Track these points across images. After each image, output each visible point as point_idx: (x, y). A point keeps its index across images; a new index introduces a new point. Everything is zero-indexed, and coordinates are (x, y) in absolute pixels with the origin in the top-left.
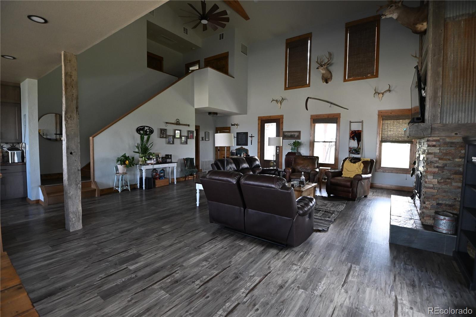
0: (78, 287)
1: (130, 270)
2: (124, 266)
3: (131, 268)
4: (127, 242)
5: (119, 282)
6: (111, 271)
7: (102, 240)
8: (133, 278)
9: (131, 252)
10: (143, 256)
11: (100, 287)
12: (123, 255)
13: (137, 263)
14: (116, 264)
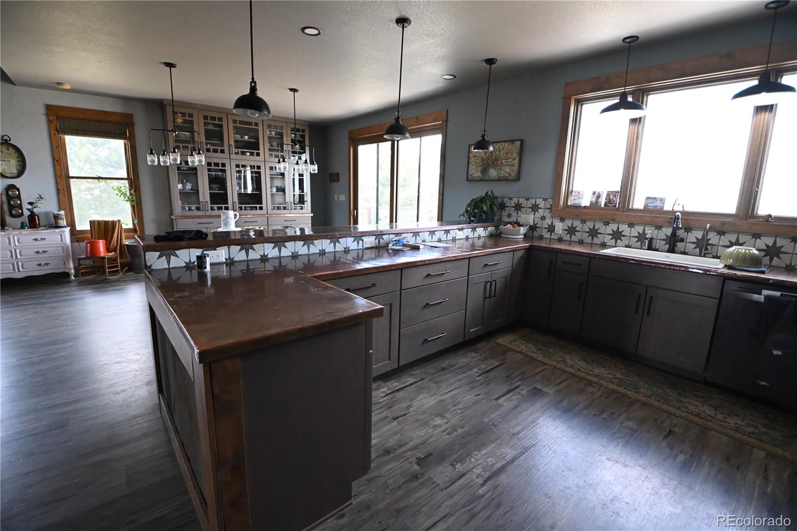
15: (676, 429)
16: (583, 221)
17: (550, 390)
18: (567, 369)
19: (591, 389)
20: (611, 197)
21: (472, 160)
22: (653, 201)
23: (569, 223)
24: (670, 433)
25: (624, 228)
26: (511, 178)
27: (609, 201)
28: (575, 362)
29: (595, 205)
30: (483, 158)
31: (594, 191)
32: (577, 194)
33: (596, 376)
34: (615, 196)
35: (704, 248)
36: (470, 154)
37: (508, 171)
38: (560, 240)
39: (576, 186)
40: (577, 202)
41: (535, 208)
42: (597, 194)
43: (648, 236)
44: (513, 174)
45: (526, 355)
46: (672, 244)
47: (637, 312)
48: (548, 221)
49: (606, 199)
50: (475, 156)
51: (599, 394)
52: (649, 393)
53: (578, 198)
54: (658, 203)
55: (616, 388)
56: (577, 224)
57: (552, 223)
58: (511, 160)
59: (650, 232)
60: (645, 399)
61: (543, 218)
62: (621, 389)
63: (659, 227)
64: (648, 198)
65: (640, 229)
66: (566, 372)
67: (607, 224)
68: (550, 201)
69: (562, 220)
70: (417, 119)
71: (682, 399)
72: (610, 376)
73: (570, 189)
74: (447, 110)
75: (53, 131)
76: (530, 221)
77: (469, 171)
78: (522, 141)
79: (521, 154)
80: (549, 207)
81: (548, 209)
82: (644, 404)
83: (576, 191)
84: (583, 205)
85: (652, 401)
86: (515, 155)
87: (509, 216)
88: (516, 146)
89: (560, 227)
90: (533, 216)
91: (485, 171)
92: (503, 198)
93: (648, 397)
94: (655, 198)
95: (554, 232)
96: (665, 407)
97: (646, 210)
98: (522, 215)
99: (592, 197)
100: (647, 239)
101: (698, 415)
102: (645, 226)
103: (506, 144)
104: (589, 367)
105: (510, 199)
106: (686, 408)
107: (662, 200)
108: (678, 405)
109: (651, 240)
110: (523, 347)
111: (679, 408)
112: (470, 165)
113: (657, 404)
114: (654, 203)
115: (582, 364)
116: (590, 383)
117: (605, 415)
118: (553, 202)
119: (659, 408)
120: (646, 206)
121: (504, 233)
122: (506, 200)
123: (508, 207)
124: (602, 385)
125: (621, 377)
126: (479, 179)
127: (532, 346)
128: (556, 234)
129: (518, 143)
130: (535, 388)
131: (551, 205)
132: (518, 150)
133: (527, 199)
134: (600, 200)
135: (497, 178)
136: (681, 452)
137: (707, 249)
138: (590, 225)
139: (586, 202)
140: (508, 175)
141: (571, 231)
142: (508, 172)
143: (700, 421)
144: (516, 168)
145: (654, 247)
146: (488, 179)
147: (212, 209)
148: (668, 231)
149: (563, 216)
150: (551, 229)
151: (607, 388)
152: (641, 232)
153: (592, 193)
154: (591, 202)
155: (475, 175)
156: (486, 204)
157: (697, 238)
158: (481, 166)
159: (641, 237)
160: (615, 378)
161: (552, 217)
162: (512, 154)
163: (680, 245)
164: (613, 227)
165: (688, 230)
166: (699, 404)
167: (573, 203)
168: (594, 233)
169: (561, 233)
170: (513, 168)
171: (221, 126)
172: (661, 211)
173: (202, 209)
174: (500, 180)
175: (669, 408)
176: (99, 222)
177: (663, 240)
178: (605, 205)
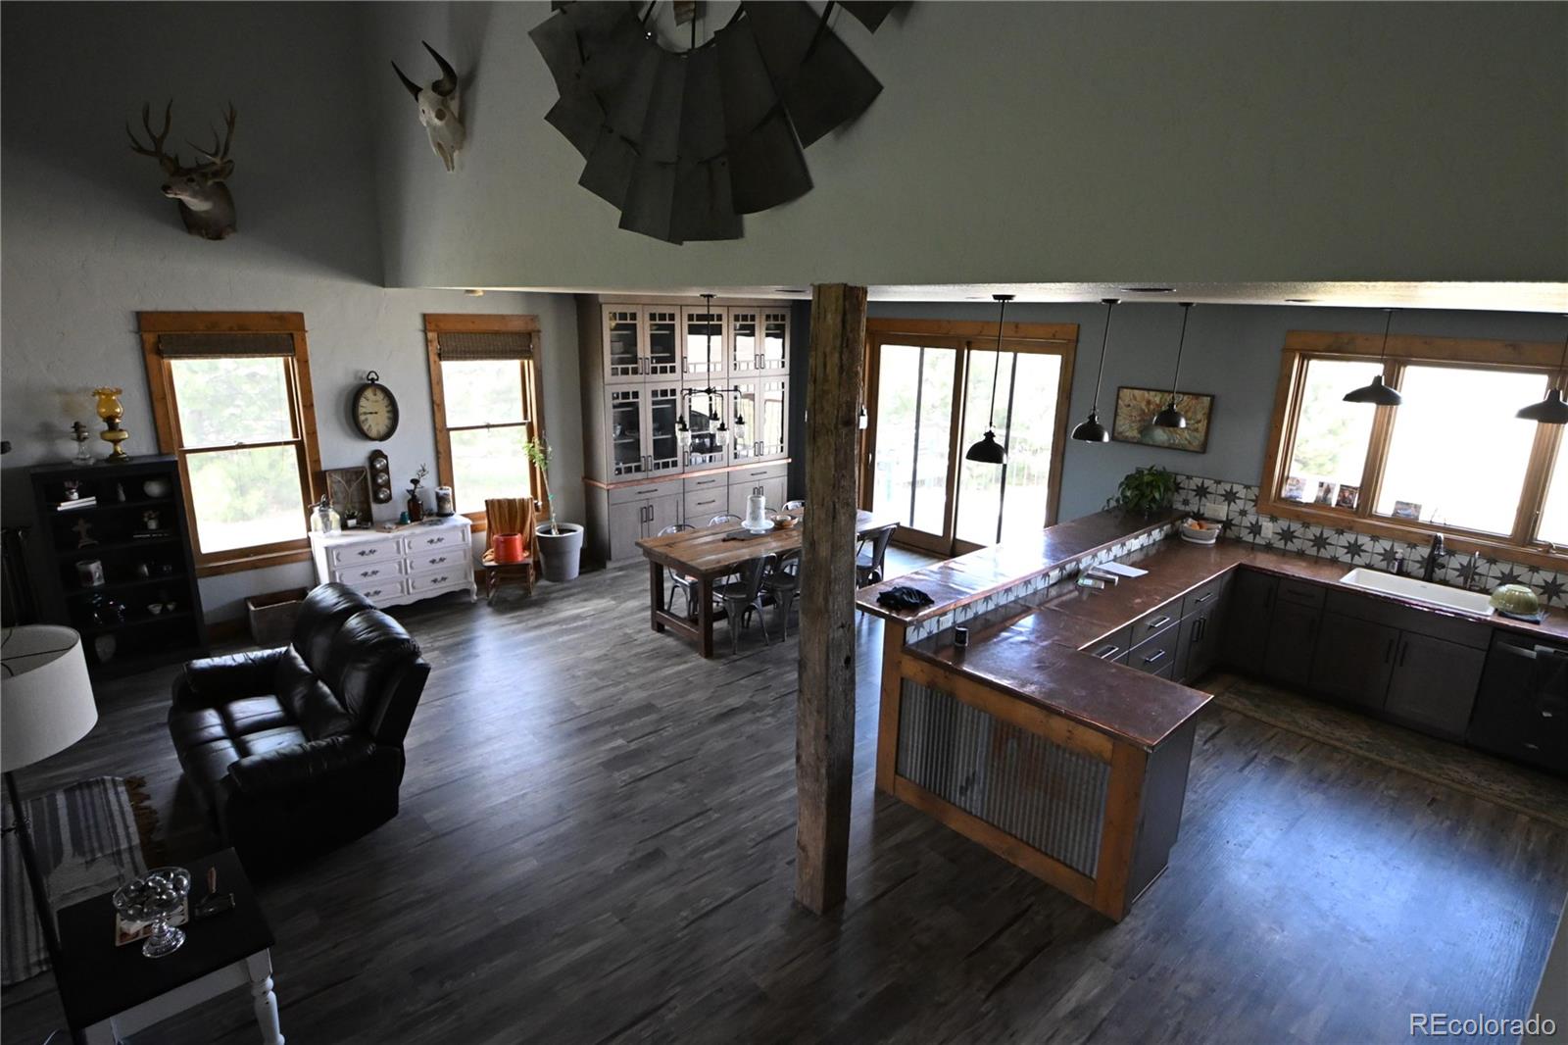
0: (694, 721)
1: (622, 737)
2: (633, 746)
3: (620, 742)
4: (637, 811)
5: (637, 722)
6: (653, 739)
7: (701, 824)
8: (616, 725)
9: (624, 774)
10: (599, 764)
11: (662, 718)
12: (640, 771)
13: (613, 749)
14: (649, 751)
15: (1439, 797)
16: (1306, 525)
17: (1292, 758)
18: (1303, 732)
19: (1339, 757)
20: (1347, 494)
21: (1123, 411)
22: (1405, 507)
23: (1283, 524)
24: (1433, 800)
25: (1365, 541)
26: (1192, 448)
27: (1343, 500)
28: (1308, 721)
29: (1322, 503)
30: (1144, 411)
31: (1322, 481)
32: (1295, 483)
33: (1339, 740)
34: (1351, 493)
35: (1469, 580)
36: (1120, 402)
37: (1188, 437)
38: (1268, 548)
39: (1295, 471)
40: (1295, 494)
41: (1230, 497)
42: (1325, 486)
43: (1398, 556)
44: (1196, 443)
45: (1245, 715)
46: (1429, 567)
47: (1387, 661)
48: (1251, 518)
49: (1339, 495)
50: (1129, 406)
51: (1348, 762)
52: (1404, 759)
53: (1297, 489)
54: (1411, 511)
55: (1367, 754)
56: (1296, 527)
57: (1257, 522)
58: (1192, 422)
59: (1400, 551)
60: (1401, 766)
61: (1243, 513)
62: (1373, 756)
63: (1413, 546)
64: (1398, 503)
65: (1387, 545)
66: (1302, 736)
67: (1341, 532)
68: (1256, 491)
69: (1274, 519)
70: (1017, 327)
71: (1443, 765)
72: (1355, 740)
73: (1286, 474)
74: (1079, 326)
75: (433, 357)
76: (1221, 515)
77: (1117, 426)
78: (1213, 397)
79: (1210, 415)
80: (1254, 498)
81: (1252, 500)
82: (1401, 772)
83: (1294, 479)
84: (1304, 500)
85: (1408, 768)
86: (1199, 416)
87: (1186, 502)
88: (1203, 403)
89: (1269, 529)
90: (1226, 507)
91: (1145, 430)
92: (1177, 474)
93: (1403, 763)
94: (1408, 504)
95: (1260, 534)
96: (1424, 774)
97: (1395, 518)
98: (1208, 504)
99: (1319, 491)
100: (1396, 559)
101: (1460, 783)
102: (1393, 541)
103: (1186, 398)
104: (1328, 729)
105: (1189, 478)
106: (1447, 774)
107: (1417, 507)
108: (1438, 771)
109: (1401, 561)
110: (1236, 703)
111: (1439, 775)
112: (1118, 418)
113: (1415, 771)
114: (1406, 510)
115: (1317, 725)
116: (1335, 749)
117: (1362, 784)
118: (1260, 492)
119: (1416, 775)
120: (1395, 513)
121: (1186, 533)
122: (1179, 479)
123: (1184, 489)
124: (1349, 751)
125: (1367, 740)
126: (1135, 441)
127: (1247, 703)
128: (1263, 538)
129: (1207, 400)
130: (1275, 757)
131: (1256, 496)
132: (1206, 410)
133: (1218, 482)
134: (1329, 496)
135: (1166, 445)
136: (1447, 818)
137: (1473, 579)
138: (1315, 531)
139: (1309, 495)
140: (1186, 442)
141: (1287, 535)
142: (1186, 439)
143: (1463, 788)
144: (1201, 436)
145: (1404, 570)
146: (1151, 443)
147: (657, 466)
148: (1425, 551)
149: (1275, 514)
150: (1256, 529)
151: (1357, 755)
152: (1388, 549)
153: (1317, 485)
154: (1317, 497)
155: (1127, 434)
156: (1160, 491)
157: (1461, 565)
158: (1140, 421)
159: (1389, 556)
160: (1362, 742)
161: (1258, 513)
162: (1195, 413)
163: (1439, 573)
164: (1349, 538)
165: (1451, 553)
166: (1461, 771)
167: (1289, 494)
168: (1320, 542)
169: (1270, 536)
170: (1196, 434)
171: (672, 328)
172: (1413, 522)
173: (643, 469)
174: (1171, 447)
175: (1429, 776)
176: (499, 501)
177: (1418, 562)
178: (1337, 504)
